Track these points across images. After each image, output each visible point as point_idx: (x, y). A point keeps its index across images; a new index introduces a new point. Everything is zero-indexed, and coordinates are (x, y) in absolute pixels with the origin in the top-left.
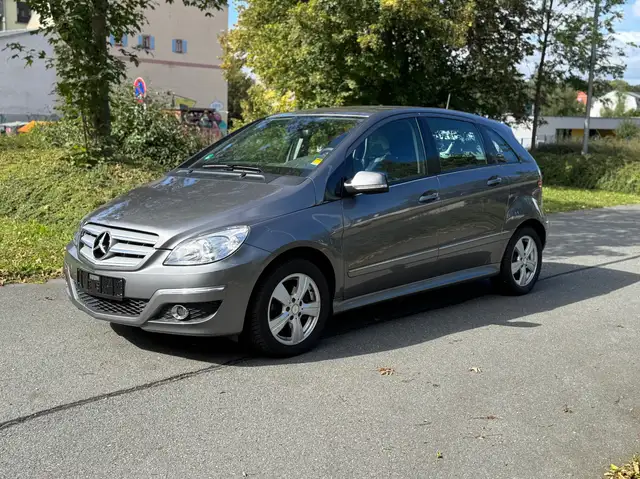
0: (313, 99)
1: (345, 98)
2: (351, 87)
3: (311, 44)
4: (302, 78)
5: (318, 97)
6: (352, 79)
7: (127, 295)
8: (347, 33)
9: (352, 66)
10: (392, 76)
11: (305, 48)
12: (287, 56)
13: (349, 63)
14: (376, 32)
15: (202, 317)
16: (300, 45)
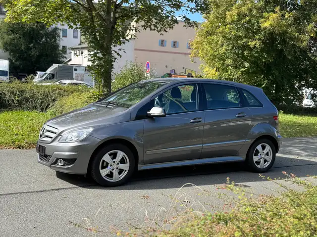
0: (227, 72)
1: (242, 72)
2: (246, 66)
3: (228, 45)
4: (222, 62)
5: (229, 71)
6: (248, 62)
7: (46, 154)
8: (245, 40)
9: (248, 56)
10: (269, 61)
11: (224, 47)
12: (216, 51)
13: (246, 54)
14: (259, 39)
15: (68, 165)
16: (222, 46)
